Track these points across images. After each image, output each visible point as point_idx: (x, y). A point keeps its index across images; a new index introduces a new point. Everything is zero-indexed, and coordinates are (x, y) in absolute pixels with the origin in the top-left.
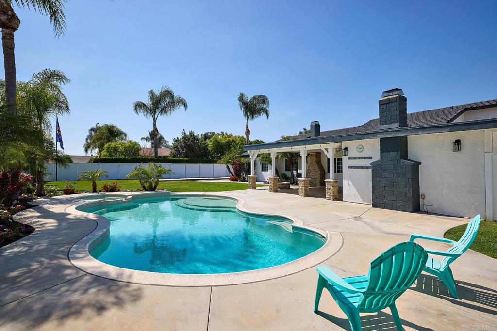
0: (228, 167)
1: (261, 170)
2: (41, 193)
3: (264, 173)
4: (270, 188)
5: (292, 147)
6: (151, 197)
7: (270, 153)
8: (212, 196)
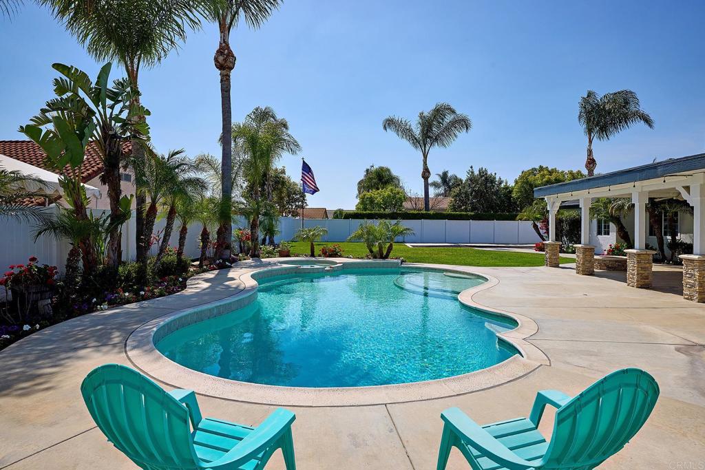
0: (535, 227)
1: (595, 233)
2: (255, 254)
3: (602, 238)
4: (578, 267)
5: (612, 187)
6: (371, 267)
7: (579, 200)
8: (460, 273)
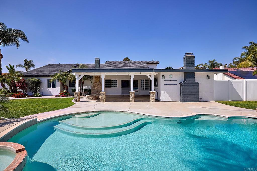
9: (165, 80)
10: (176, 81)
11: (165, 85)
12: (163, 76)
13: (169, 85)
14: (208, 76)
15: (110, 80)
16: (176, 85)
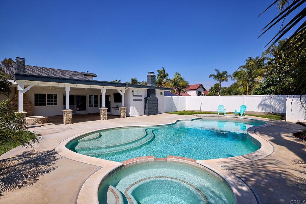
9: (134, 96)
10: (142, 96)
11: (134, 100)
12: (132, 91)
13: (137, 100)
14: (161, 93)
15: (45, 95)
16: (141, 100)
